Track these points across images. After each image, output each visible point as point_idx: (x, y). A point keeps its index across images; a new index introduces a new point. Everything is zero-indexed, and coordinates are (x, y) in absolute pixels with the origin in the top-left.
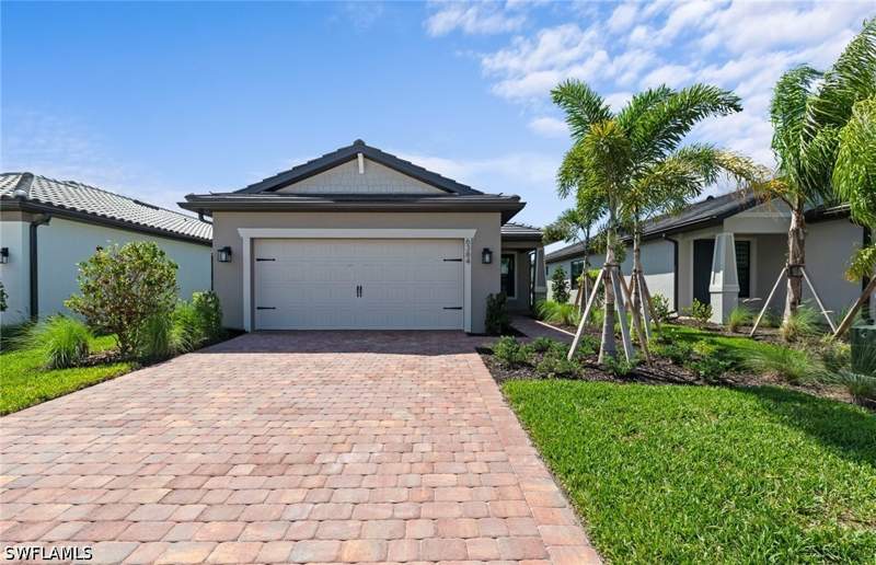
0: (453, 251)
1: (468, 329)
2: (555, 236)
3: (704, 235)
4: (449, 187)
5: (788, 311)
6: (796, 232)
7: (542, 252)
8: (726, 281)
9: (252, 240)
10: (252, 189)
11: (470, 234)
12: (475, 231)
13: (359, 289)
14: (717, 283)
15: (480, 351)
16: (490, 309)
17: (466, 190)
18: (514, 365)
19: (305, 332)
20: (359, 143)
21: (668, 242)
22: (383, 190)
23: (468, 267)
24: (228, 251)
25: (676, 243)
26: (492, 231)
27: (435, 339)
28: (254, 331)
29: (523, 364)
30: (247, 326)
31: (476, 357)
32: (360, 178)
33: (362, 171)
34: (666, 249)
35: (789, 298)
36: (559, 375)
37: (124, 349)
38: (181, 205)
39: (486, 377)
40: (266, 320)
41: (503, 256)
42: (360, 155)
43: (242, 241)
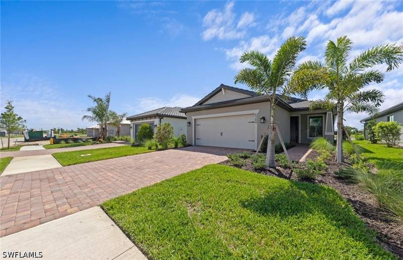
0: (251, 119)
1: (256, 149)
9: (195, 120)
10: (196, 105)
11: (256, 112)
12: (258, 110)
13: (222, 133)
19: (203, 146)
20: (222, 85)
23: (256, 125)
24: (190, 123)
28: (196, 145)
30: (193, 144)
32: (224, 96)
33: (224, 94)
42: (222, 89)
43: (192, 120)
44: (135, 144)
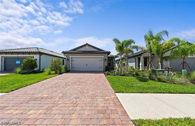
0: (100, 59)
1: (103, 71)
2: (116, 57)
3: (139, 57)
4: (100, 50)
5: (149, 68)
6: (150, 57)
7: (115, 59)
8: (142, 64)
9: (71, 58)
10: (71, 50)
11: (103, 57)
13: (87, 65)
14: (141, 64)
15: (104, 73)
16: (106, 68)
17: (103, 50)
18: (108, 74)
19: (79, 71)
21: (134, 58)
22: (90, 50)
23: (103, 62)
24: (68, 59)
25: (135, 58)
26: (106, 56)
27: (98, 72)
28: (72, 71)
29: (109, 74)
30: (70, 70)
31: (103, 74)
32: (87, 49)
33: (87, 47)
34: (134, 59)
35: (150, 66)
36: (113, 75)
37: (55, 73)
38: (62, 53)
39: (104, 76)
40: (73, 69)
41: (108, 60)
42: (87, 45)
43: (70, 58)
44: (21, 72)
